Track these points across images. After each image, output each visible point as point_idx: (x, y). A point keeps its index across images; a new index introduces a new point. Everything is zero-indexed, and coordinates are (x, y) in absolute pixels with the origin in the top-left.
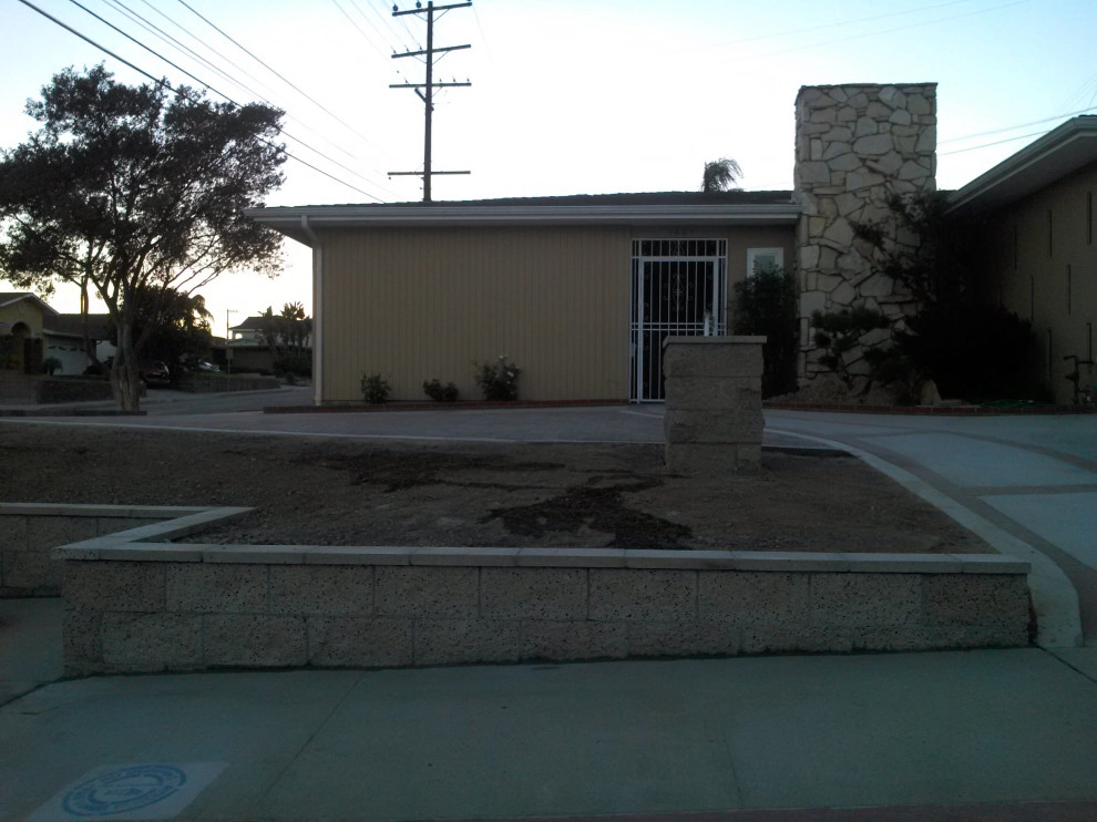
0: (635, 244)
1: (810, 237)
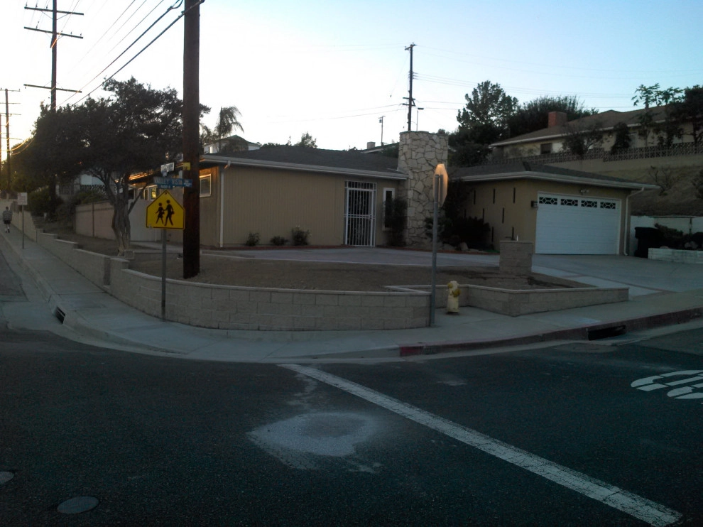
0: (346, 182)
1: (411, 187)
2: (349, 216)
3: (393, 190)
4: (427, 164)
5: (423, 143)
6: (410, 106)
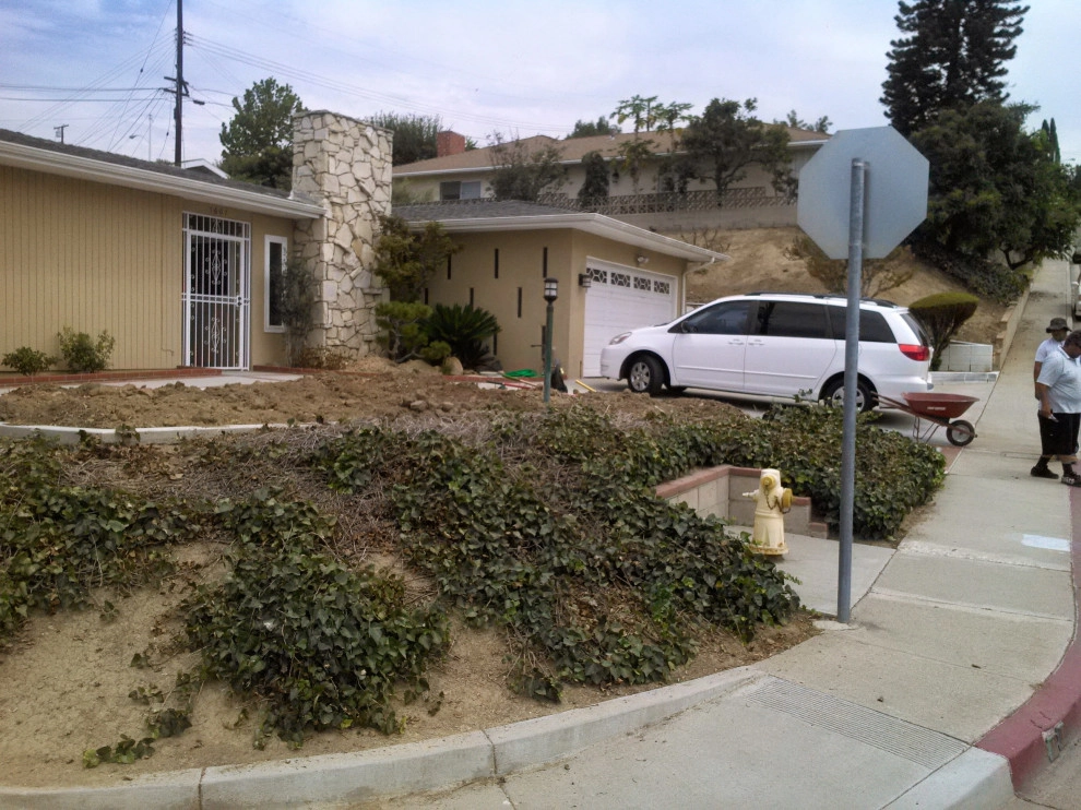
0: (184, 216)
1: (329, 236)
2: (192, 297)
3: (284, 242)
6: (179, 95)
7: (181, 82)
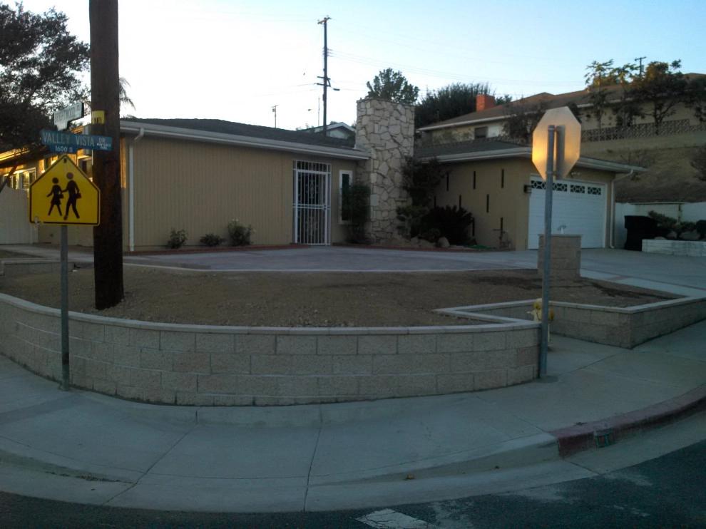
0: (294, 162)
1: (374, 169)
2: (299, 206)
3: (350, 173)
4: (392, 141)
5: (387, 114)
6: (325, 86)
7: (326, 79)
